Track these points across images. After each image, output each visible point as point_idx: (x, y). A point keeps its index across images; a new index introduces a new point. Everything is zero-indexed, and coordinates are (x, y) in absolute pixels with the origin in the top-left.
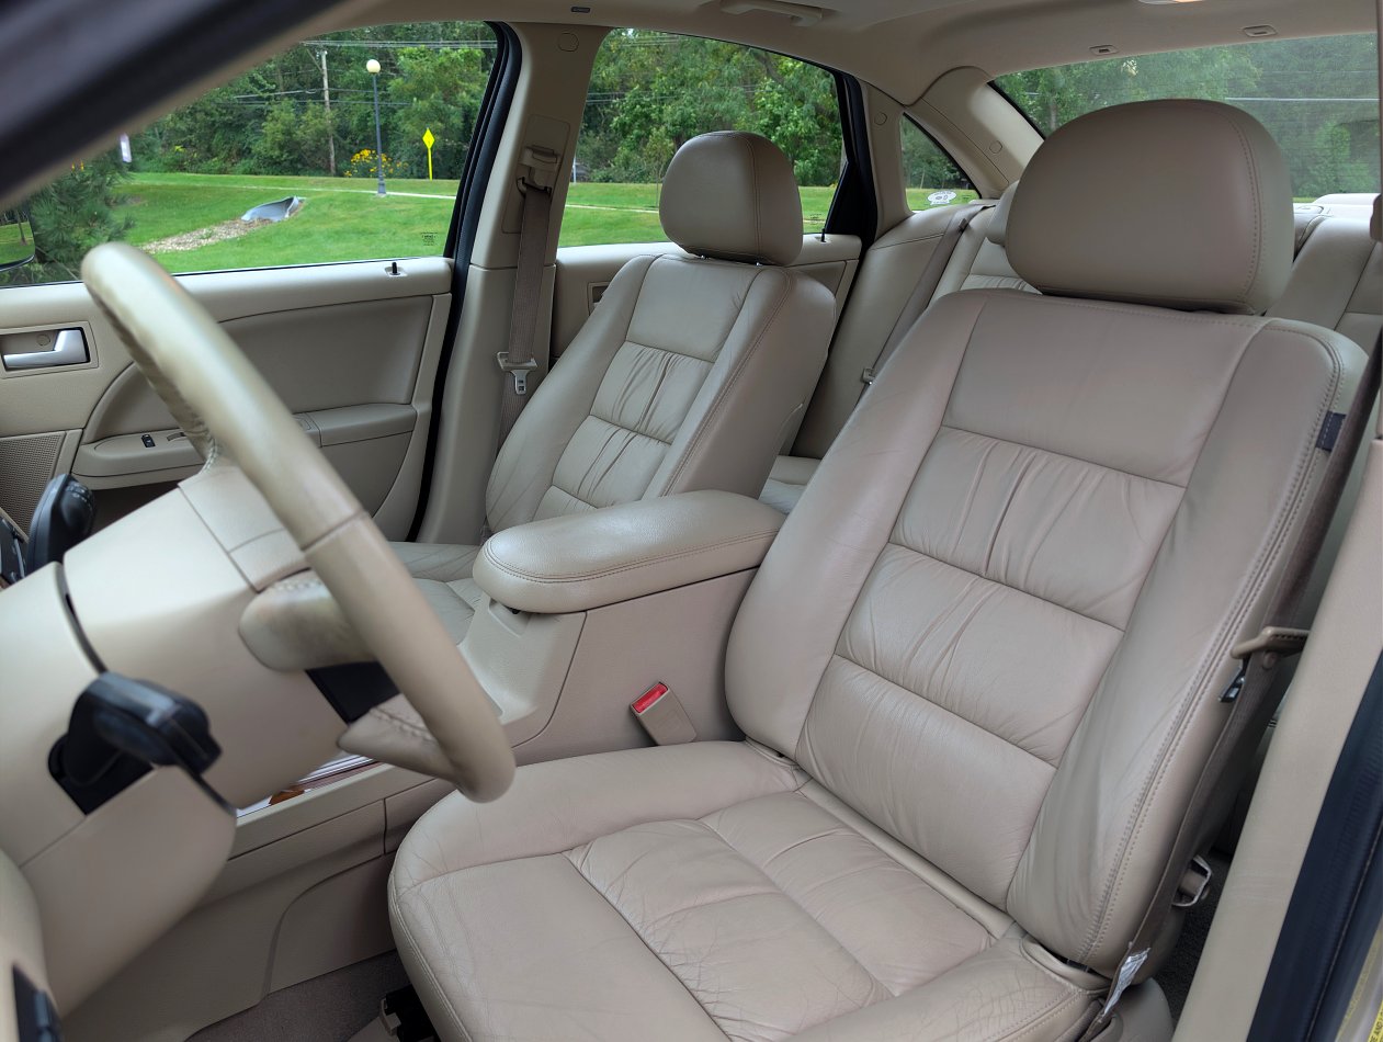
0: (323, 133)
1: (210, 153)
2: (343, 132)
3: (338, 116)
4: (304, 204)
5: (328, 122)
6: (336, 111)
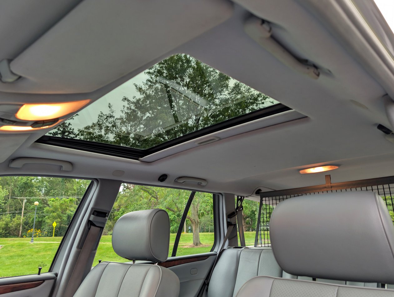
0: (19, 224)
2: (26, 223)
3: (25, 219)
4: (3, 247)
5: (22, 221)
6: (25, 217)
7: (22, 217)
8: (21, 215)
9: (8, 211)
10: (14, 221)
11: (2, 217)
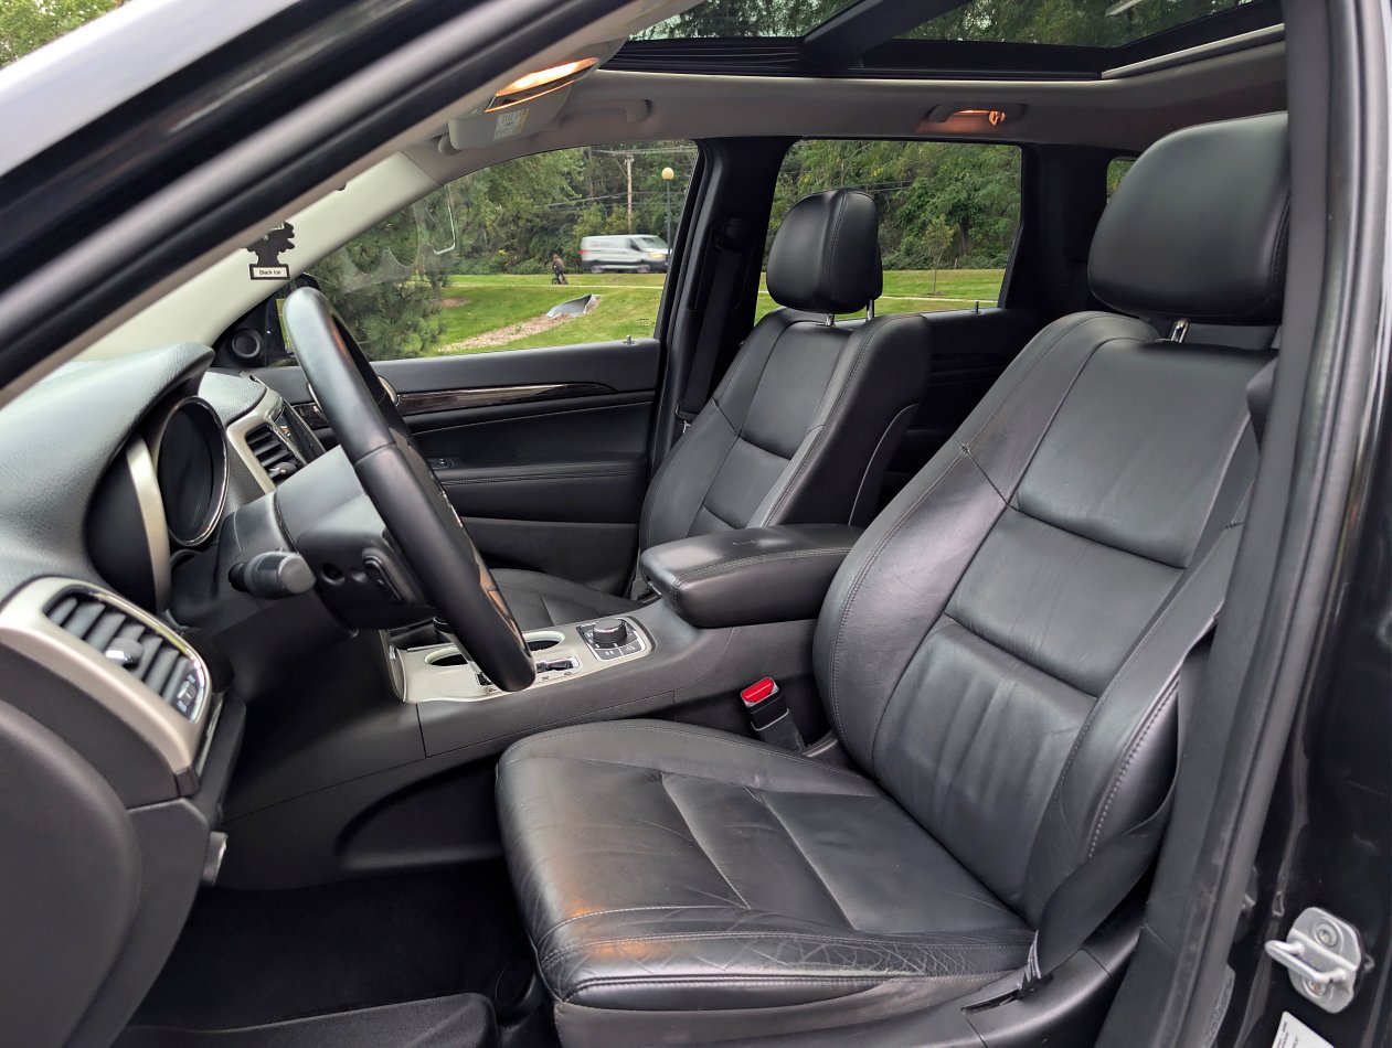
1: (528, 255)
3: (638, 217)
4: (601, 300)
5: (630, 223)
6: (637, 212)
7: (629, 211)
8: (626, 206)
9: (591, 194)
10: (610, 224)
11: (581, 213)
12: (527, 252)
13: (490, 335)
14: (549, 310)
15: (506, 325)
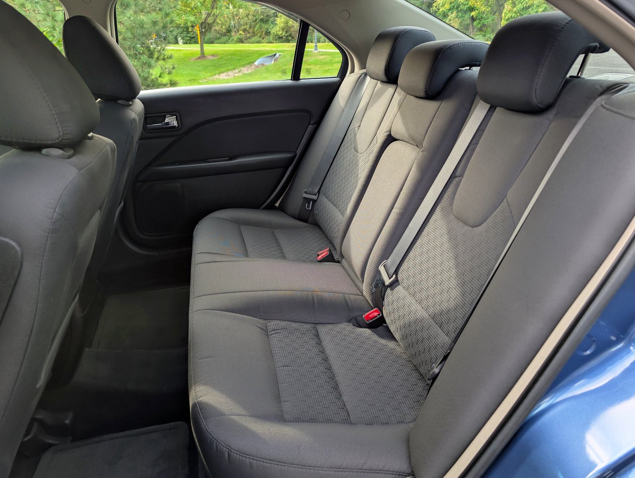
1: (254, 34)
12: (253, 32)
13: (225, 74)
14: (255, 61)
15: (234, 69)
